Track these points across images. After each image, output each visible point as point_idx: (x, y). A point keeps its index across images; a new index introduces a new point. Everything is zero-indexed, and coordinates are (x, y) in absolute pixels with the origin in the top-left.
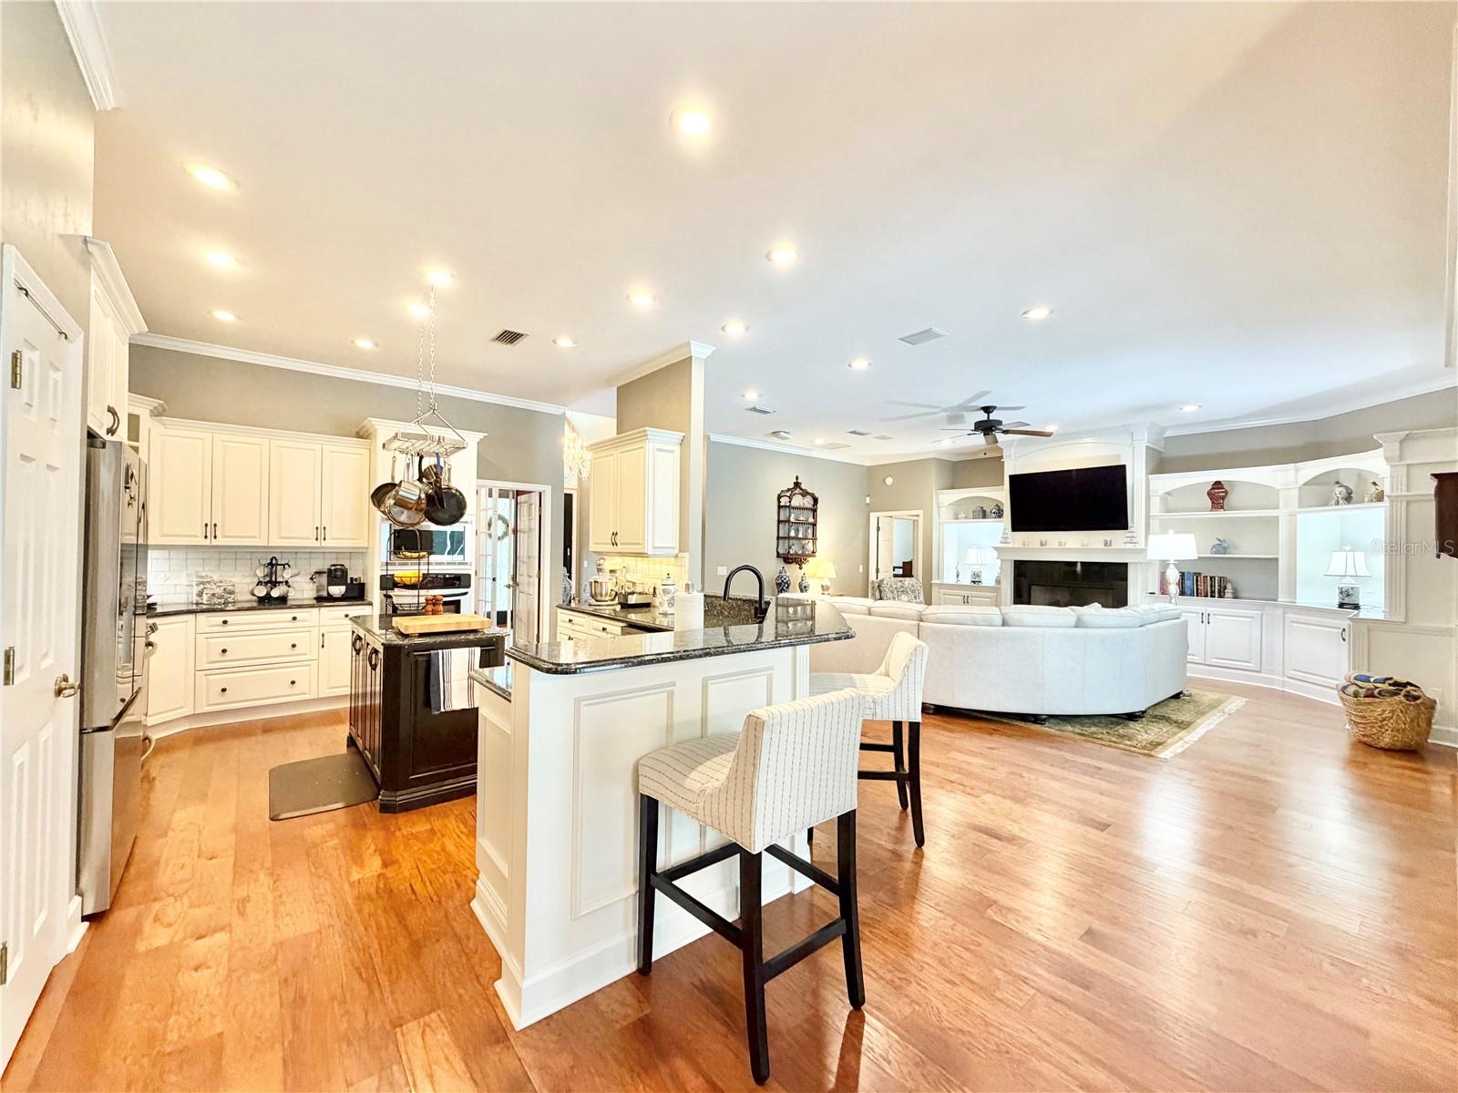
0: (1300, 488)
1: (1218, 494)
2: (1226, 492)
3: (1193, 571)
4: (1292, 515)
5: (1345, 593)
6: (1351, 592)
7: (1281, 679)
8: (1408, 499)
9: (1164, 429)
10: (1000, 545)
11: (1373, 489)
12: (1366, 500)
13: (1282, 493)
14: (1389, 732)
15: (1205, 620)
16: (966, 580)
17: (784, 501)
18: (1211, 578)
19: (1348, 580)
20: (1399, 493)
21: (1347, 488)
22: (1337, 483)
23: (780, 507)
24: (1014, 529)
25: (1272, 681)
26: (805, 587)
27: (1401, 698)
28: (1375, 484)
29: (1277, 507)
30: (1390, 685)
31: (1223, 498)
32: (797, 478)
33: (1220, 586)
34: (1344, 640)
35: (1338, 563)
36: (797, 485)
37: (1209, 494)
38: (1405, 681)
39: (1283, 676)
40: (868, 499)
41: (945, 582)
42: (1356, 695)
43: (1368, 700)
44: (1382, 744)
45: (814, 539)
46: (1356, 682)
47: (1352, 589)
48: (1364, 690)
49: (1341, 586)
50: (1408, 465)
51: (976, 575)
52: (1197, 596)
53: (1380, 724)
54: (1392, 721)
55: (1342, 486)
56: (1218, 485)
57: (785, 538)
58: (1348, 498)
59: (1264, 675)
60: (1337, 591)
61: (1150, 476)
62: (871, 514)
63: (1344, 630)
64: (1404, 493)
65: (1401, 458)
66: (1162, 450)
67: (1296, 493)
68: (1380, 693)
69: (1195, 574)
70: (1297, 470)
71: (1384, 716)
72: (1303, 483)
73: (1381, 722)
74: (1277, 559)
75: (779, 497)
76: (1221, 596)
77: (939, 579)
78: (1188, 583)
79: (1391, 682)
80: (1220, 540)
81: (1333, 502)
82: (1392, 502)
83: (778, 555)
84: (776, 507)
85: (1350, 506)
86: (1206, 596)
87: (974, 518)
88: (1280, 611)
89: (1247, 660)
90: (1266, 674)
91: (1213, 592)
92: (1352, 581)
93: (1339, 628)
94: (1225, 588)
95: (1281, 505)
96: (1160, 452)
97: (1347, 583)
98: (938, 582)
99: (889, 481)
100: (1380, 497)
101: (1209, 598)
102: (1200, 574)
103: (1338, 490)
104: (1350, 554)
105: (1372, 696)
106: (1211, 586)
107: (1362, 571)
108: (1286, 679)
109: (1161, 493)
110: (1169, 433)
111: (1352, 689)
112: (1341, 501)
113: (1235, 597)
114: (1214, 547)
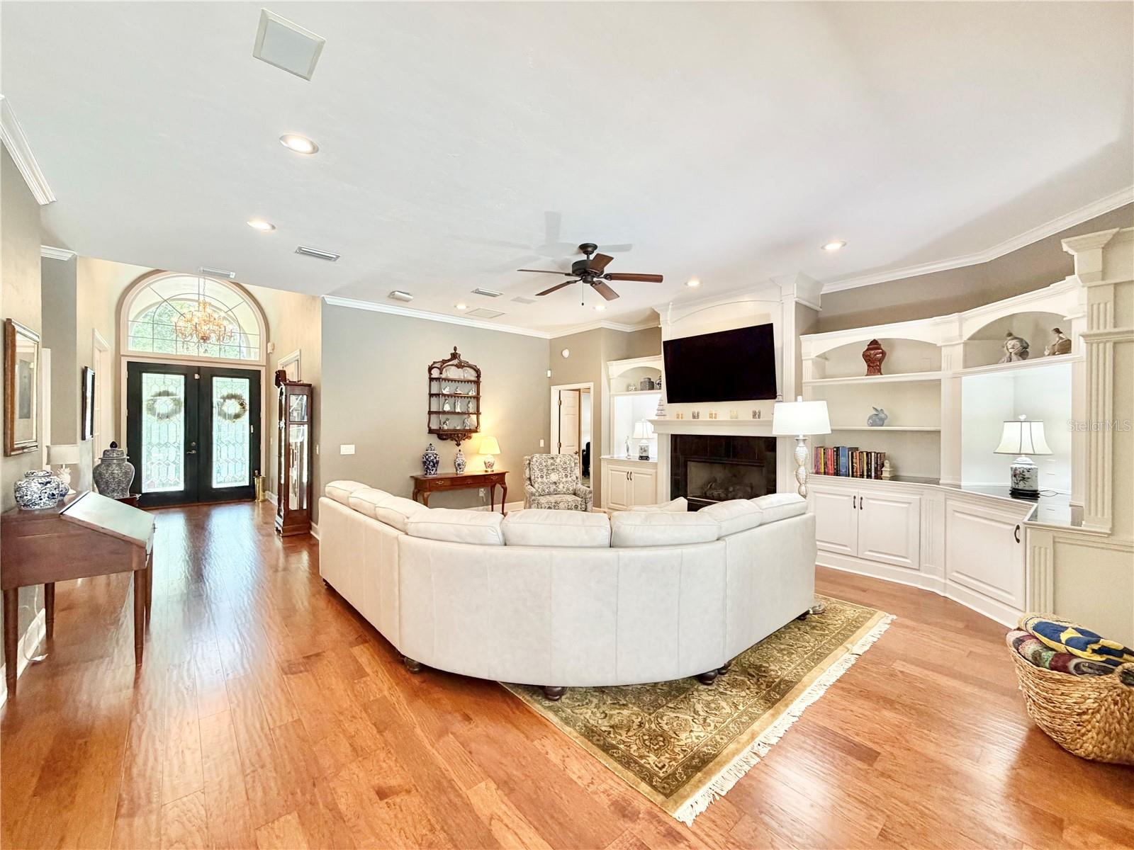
0: (965, 344)
1: (875, 357)
2: (883, 353)
3: (849, 446)
4: (957, 377)
5: (1019, 475)
6: (1027, 475)
7: (943, 581)
8: (1117, 338)
9: (819, 284)
10: (656, 418)
11: (1055, 339)
12: (1046, 353)
13: (944, 350)
14: (1093, 734)
15: (857, 505)
16: (635, 454)
17: (435, 373)
18: (867, 454)
19: (1023, 459)
20: (1102, 330)
21: (1021, 340)
22: (1010, 335)
23: (431, 379)
24: (670, 400)
25: (933, 582)
26: (459, 465)
27: (1114, 679)
28: (1057, 331)
29: (939, 369)
30: (1094, 651)
31: (881, 360)
32: (455, 349)
33: (877, 463)
34: (1018, 541)
35: (1012, 437)
36: (454, 356)
37: (865, 355)
38: (1121, 647)
39: (945, 578)
40: (549, 372)
41: (616, 457)
42: (1036, 660)
43: (1057, 675)
44: (1081, 752)
45: (478, 413)
46: (1037, 634)
47: (1028, 471)
48: (1051, 653)
49: (1014, 466)
50: (1116, 285)
51: (644, 449)
52: (853, 476)
53: (1076, 718)
54: (1098, 716)
55: (1016, 338)
56: (874, 344)
57: (438, 413)
58: (1023, 354)
59: (922, 574)
60: (1010, 473)
61: (803, 338)
62: (552, 387)
63: (1018, 527)
64: (1110, 329)
65: (1104, 274)
66: (819, 309)
67: (960, 349)
68: (1077, 667)
69: (850, 449)
70: (961, 322)
71: (1084, 707)
72: (967, 337)
73: (1079, 714)
74: (939, 432)
75: (430, 369)
76: (878, 477)
77: (610, 454)
78: (843, 460)
79: (1096, 647)
80: (876, 410)
81: (1005, 358)
82: (1090, 344)
83: (431, 431)
84: (428, 380)
85: (1027, 362)
86: (862, 476)
87: (642, 390)
88: (941, 497)
89: (904, 555)
90: (926, 573)
91: (869, 470)
92: (1028, 460)
93: (1013, 525)
94: (883, 465)
95: (944, 365)
96: (817, 312)
97: (1022, 463)
98: (608, 457)
99: (566, 353)
100: (1065, 347)
101: (865, 479)
102: (857, 449)
103: (1011, 343)
104: (1026, 425)
105: (1064, 669)
106: (867, 464)
107: (1042, 447)
108: (948, 582)
109: (813, 355)
110: (826, 289)
111: (1030, 647)
112: (1014, 357)
113: (895, 478)
114: (870, 418)
